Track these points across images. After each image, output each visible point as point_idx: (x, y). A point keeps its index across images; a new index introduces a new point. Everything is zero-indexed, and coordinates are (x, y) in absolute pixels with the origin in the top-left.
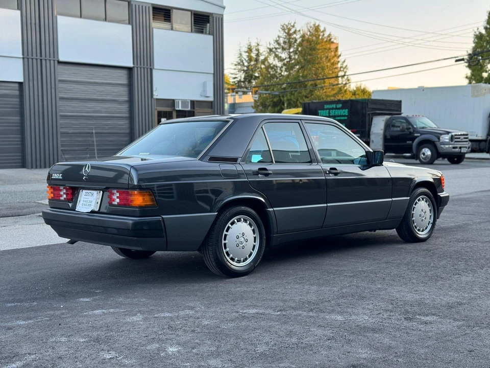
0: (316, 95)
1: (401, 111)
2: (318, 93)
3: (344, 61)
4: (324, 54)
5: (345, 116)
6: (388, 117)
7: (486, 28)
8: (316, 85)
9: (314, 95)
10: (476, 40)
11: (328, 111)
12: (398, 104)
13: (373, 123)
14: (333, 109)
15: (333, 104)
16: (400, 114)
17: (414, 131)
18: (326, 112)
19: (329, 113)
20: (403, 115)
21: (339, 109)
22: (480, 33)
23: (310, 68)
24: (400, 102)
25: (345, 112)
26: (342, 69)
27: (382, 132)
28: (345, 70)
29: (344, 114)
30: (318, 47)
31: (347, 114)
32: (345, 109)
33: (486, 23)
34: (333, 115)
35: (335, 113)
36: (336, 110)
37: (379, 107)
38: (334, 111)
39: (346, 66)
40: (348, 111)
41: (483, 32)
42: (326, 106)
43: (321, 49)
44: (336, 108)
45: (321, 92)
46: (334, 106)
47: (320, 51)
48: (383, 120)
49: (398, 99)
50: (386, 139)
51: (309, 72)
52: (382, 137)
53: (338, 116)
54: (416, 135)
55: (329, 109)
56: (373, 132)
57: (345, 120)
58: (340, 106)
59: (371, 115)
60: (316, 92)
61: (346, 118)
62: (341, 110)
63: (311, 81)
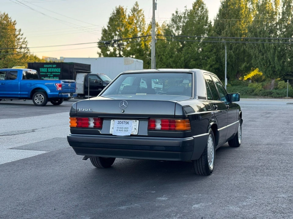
0: (8, 58)
1: (90, 71)
2: (9, 57)
3: (25, 38)
4: (12, 33)
5: (58, 72)
6: (86, 74)
7: (108, 26)
8: (7, 52)
9: (7, 58)
10: (103, 33)
11: (46, 69)
12: (89, 66)
13: (77, 77)
14: (50, 67)
15: (50, 64)
16: (90, 73)
17: (103, 83)
18: (45, 69)
19: (47, 70)
20: (91, 73)
21: (54, 68)
22: (105, 29)
23: (3, 41)
24: (90, 65)
25: (59, 70)
26: (24, 43)
27: (83, 83)
28: (26, 44)
29: (58, 71)
30: (8, 28)
31: (60, 71)
32: (59, 68)
33: (108, 24)
34: (50, 71)
35: (51, 71)
36: (53, 69)
37: (80, 68)
38: (51, 69)
39: (27, 41)
40: (61, 69)
41: (107, 28)
42: (45, 66)
43: (10, 29)
44: (52, 67)
45: (11, 56)
46: (51, 66)
47: (9, 30)
48: (83, 76)
49: (89, 64)
50: (85, 88)
51: (3, 43)
52: (83, 86)
53: (54, 72)
54: (104, 85)
55: (48, 68)
56: (77, 83)
57: (59, 75)
58: (55, 66)
59: (75, 72)
60: (8, 56)
61: (59, 74)
62: (56, 69)
63: (4, 49)
